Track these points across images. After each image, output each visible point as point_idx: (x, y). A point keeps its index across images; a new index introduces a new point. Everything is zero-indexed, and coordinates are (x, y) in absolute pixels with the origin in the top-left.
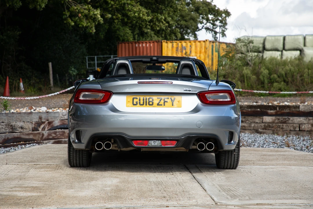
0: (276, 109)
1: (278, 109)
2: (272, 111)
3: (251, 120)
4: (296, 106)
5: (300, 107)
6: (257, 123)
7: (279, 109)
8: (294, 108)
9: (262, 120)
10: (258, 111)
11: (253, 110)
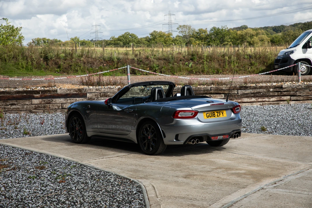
0: (40, 94)
1: (40, 93)
2: (37, 95)
3: (23, 103)
4: (55, 90)
5: (58, 91)
6: (27, 105)
7: (42, 93)
8: (53, 92)
9: (31, 102)
10: (25, 95)
11: (20, 94)
